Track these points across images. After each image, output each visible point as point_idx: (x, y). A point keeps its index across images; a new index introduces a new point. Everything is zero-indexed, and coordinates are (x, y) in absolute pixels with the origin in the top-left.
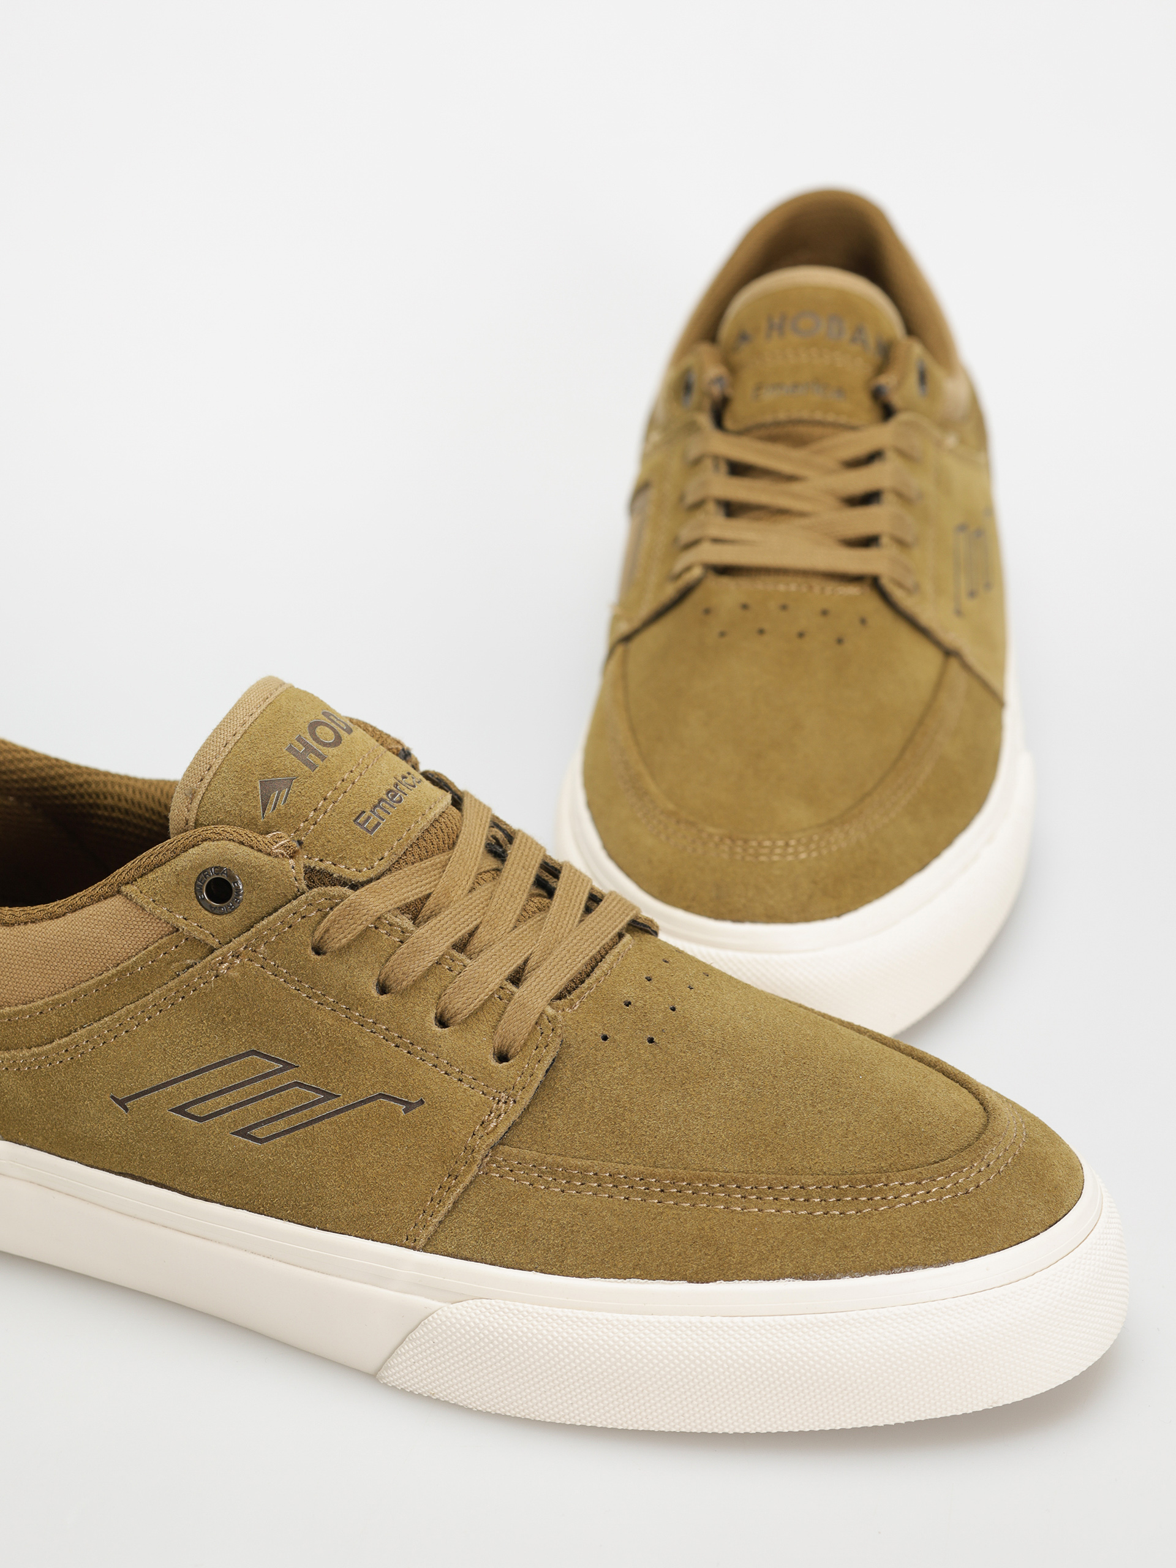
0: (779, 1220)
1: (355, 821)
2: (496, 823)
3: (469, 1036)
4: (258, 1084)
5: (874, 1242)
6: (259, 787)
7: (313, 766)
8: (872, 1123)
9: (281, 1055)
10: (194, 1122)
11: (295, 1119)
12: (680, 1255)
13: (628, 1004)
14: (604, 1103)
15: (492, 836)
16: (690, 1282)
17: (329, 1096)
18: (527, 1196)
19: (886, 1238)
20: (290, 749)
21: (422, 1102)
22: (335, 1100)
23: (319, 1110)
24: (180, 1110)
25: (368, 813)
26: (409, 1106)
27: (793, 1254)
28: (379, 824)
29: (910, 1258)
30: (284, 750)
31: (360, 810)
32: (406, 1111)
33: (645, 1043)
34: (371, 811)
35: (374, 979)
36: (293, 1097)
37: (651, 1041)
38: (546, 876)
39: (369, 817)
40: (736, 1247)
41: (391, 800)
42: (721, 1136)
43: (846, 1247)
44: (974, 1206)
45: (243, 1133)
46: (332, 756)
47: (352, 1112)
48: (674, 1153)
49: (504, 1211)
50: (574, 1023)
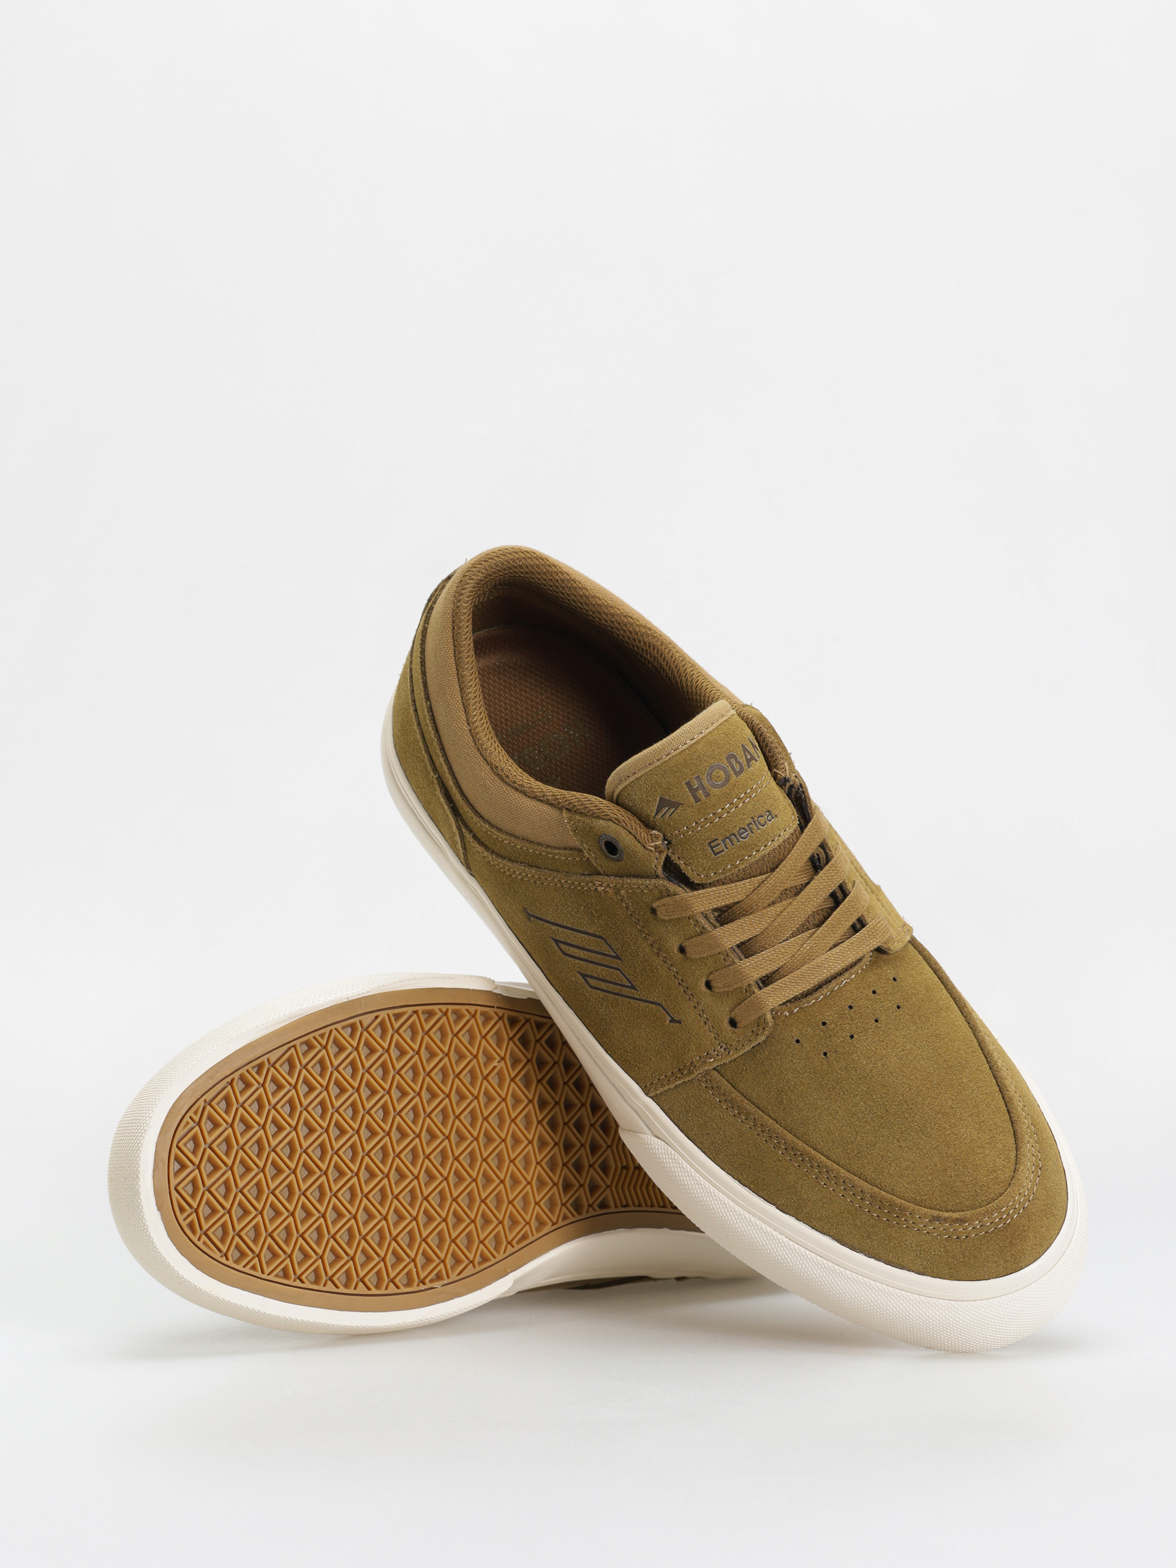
0: (841, 1202)
1: (710, 843)
2: (823, 846)
3: (719, 1003)
4: (599, 956)
5: (887, 1242)
6: (658, 800)
7: (697, 800)
8: (927, 1168)
9: (616, 949)
10: (560, 953)
11: (611, 987)
12: (778, 1191)
13: (824, 1024)
14: (779, 1080)
15: (818, 855)
16: (777, 1208)
17: (633, 987)
18: (715, 1106)
19: (895, 1244)
20: (688, 784)
21: (679, 1022)
22: (635, 991)
23: (625, 991)
24: (557, 942)
25: (720, 841)
26: (672, 1021)
27: (838, 1225)
28: (723, 851)
29: (903, 1262)
30: (683, 783)
31: (714, 837)
32: (670, 1021)
33: (820, 1054)
34: (722, 841)
35: (678, 944)
36: (615, 976)
37: (825, 1054)
38: (839, 894)
39: (719, 845)
40: (810, 1204)
41: (740, 835)
42: (835, 1133)
43: (870, 1237)
44: (957, 1248)
45: (584, 976)
46: (714, 796)
47: (643, 1004)
48: (805, 1129)
49: (699, 1107)
50: (783, 1025)
